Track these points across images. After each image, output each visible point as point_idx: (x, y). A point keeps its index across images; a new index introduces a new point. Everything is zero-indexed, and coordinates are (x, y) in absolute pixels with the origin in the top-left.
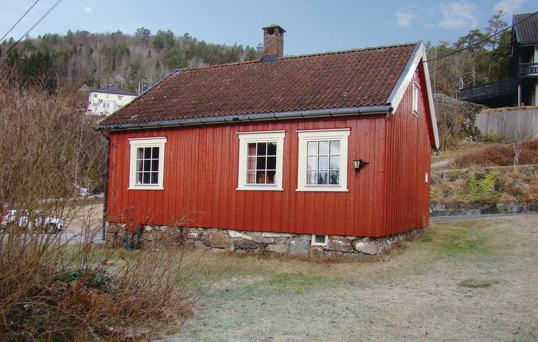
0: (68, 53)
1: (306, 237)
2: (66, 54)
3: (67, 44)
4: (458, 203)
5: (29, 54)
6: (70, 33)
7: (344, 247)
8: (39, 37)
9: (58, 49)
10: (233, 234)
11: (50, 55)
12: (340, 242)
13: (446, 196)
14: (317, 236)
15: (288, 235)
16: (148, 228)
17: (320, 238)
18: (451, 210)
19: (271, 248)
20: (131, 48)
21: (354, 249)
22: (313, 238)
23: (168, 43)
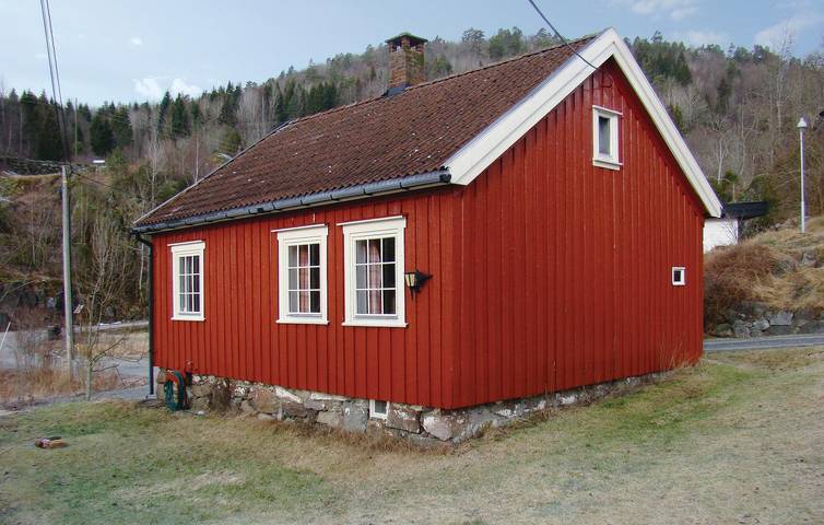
0: (362, 80)
1: (361, 403)
2: (359, 81)
3: (365, 66)
4: (816, 309)
5: (308, 88)
6: (370, 50)
7: (409, 422)
8: (328, 59)
9: (348, 75)
10: (281, 392)
11: (338, 86)
12: (404, 414)
13: (797, 296)
14: (377, 402)
15: (340, 398)
16: (196, 379)
17: (381, 406)
18: (802, 322)
19: (322, 418)
20: (453, 62)
21: (422, 429)
22: (372, 405)
23: (510, 47)
